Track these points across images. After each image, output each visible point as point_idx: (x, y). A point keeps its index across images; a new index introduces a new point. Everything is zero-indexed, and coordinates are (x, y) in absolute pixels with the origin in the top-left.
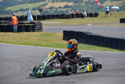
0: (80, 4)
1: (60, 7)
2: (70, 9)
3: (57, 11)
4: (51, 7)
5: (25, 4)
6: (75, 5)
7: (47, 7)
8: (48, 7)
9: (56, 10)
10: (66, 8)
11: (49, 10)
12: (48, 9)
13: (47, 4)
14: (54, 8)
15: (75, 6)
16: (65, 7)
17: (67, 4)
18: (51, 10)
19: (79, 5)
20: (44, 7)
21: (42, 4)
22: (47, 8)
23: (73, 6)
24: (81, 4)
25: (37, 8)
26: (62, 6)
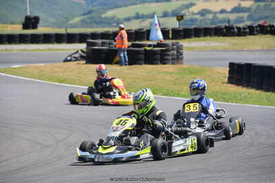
0: (268, 3)
1: (223, 11)
2: (245, 15)
3: (218, 18)
4: (203, 10)
5: (147, 5)
6: (258, 6)
7: (195, 9)
8: (196, 11)
9: (214, 16)
10: (237, 12)
11: (198, 17)
12: (197, 14)
13: (195, 4)
14: (209, 12)
15: (257, 9)
16: (235, 10)
17: (240, 4)
18: (202, 18)
19: (266, 5)
20: (189, 11)
21: (183, 5)
22: (193, 13)
23: (254, 8)
24: (270, 5)
25: (173, 12)
26: (229, 9)
